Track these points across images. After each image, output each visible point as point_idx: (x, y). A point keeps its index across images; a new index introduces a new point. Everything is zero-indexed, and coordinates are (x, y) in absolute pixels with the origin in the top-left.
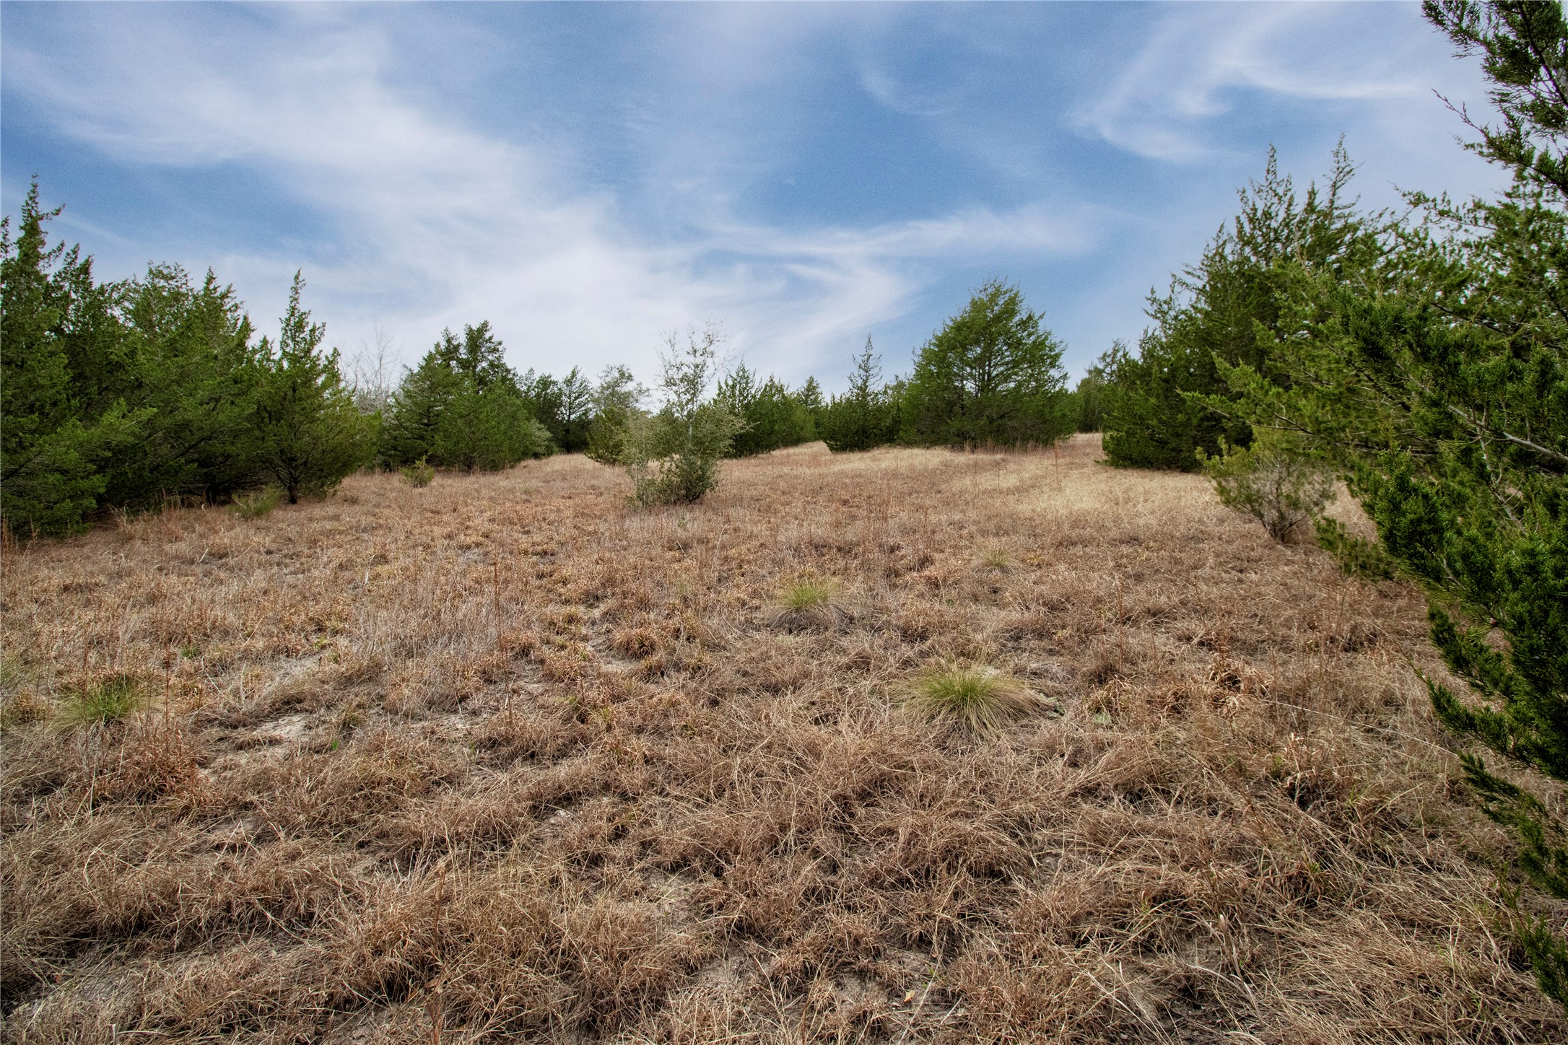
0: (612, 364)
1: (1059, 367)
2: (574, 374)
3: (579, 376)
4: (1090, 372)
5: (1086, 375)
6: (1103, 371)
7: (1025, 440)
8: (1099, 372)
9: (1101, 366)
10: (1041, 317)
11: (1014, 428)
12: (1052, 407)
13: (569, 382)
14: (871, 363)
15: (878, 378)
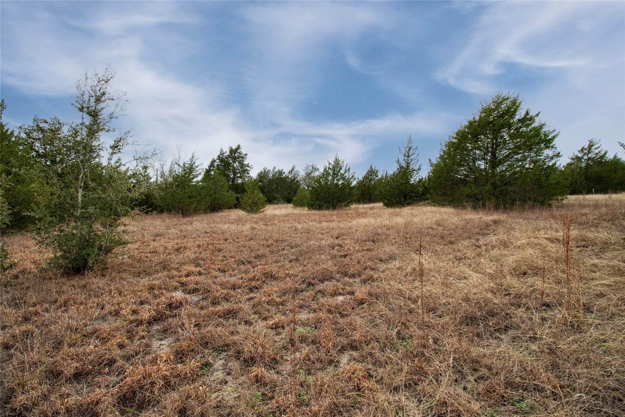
0: (309, 164)
1: (552, 147)
2: (293, 169)
3: (295, 170)
4: (572, 159)
5: (569, 161)
6: (582, 158)
7: (524, 201)
8: (579, 159)
9: (580, 155)
10: (537, 115)
11: (514, 192)
12: (547, 176)
13: (290, 172)
14: (411, 152)
15: (416, 161)
